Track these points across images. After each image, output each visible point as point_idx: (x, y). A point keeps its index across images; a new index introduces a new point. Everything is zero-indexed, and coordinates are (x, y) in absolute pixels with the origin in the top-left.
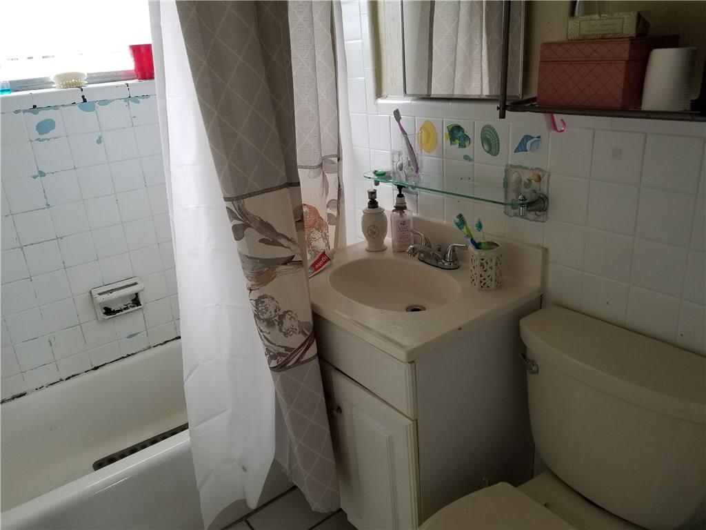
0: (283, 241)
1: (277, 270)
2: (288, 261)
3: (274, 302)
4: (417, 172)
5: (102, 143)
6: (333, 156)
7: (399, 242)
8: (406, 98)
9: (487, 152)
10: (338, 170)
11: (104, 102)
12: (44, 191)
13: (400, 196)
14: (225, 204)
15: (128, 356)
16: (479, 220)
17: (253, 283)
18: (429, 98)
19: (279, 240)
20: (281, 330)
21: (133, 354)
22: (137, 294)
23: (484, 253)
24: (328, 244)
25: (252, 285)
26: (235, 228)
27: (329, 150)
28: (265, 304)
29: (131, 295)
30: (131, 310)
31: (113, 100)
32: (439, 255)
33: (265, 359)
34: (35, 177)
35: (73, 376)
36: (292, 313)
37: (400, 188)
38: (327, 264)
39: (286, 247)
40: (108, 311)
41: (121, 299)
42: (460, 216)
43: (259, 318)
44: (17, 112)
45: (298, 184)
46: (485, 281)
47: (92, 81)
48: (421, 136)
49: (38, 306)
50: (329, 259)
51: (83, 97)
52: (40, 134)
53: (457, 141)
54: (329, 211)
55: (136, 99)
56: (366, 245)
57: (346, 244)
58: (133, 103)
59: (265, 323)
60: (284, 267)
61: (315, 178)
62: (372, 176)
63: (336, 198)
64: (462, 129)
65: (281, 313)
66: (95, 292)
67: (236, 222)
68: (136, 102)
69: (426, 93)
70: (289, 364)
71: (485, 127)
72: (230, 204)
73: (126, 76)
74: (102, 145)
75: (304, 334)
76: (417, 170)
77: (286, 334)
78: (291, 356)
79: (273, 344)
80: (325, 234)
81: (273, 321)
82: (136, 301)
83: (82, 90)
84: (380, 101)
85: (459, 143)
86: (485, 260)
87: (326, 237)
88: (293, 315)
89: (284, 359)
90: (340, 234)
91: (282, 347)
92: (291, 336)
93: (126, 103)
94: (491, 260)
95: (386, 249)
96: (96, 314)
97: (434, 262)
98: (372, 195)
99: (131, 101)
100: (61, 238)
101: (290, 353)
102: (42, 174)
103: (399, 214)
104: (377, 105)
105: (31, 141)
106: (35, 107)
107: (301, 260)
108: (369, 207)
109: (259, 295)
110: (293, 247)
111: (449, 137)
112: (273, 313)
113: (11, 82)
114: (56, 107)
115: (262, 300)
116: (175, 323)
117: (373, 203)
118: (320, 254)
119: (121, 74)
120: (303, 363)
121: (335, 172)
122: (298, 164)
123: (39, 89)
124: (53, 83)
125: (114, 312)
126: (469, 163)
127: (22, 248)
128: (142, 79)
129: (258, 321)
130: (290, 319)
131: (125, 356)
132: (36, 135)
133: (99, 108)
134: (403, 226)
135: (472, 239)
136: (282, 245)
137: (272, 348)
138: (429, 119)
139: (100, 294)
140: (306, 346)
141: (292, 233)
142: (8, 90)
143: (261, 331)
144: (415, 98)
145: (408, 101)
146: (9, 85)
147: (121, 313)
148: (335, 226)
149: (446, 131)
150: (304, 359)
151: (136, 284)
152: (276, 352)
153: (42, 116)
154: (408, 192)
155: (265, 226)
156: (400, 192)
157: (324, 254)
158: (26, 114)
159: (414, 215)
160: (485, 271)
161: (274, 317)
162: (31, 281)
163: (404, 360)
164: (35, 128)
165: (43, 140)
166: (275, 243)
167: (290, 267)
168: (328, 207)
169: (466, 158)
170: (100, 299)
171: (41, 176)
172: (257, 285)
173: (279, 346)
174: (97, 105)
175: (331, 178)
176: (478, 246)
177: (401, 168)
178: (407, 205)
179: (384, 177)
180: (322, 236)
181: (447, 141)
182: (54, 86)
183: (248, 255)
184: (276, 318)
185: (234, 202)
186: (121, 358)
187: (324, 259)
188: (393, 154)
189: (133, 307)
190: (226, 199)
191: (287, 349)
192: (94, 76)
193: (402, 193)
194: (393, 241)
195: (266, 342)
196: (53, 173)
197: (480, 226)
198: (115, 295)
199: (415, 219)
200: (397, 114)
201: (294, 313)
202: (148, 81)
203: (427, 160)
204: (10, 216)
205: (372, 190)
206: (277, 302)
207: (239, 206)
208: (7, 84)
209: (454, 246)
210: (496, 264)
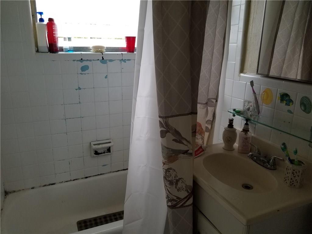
0: (184, 142)
1: (179, 156)
2: (186, 152)
3: (175, 172)
4: (258, 114)
5: (107, 78)
6: (213, 99)
7: (242, 148)
8: (257, 75)
9: (303, 111)
10: (215, 106)
11: (111, 61)
12: (79, 96)
13: (247, 124)
14: (159, 119)
15: (101, 174)
16: (296, 149)
17: (166, 161)
18: (267, 76)
19: (183, 141)
20: (176, 187)
21: (103, 174)
22: (110, 147)
23: (295, 167)
24: (203, 142)
25: (165, 162)
26: (162, 132)
27: (212, 95)
28: (170, 173)
29: (107, 147)
30: (106, 154)
31: (115, 60)
32: (266, 161)
33: (165, 200)
34: (76, 90)
35: (76, 179)
36: (183, 180)
37: (247, 120)
38: (202, 153)
39: (185, 145)
40: (96, 153)
41: (103, 148)
42: (284, 144)
43: (166, 179)
44: (74, 61)
45: (197, 113)
46: (293, 182)
47: (107, 50)
48: (264, 96)
49: (68, 146)
50: (203, 151)
51: (103, 57)
52: (82, 71)
53: (285, 102)
54: (207, 125)
55: (124, 61)
56: (223, 145)
57: (212, 143)
58: (123, 62)
59: (168, 182)
60: (183, 155)
61: (203, 109)
62: (232, 111)
63: (212, 119)
64: (289, 96)
65: (177, 178)
66: (92, 143)
67: (163, 129)
68: (124, 62)
69: (267, 74)
70: (177, 206)
71: (303, 97)
72: (161, 120)
73: (122, 49)
74: (107, 79)
75: (188, 192)
76: (259, 113)
77: (178, 190)
78: (179, 202)
79: (171, 194)
80: (203, 137)
81: (173, 182)
82: (109, 150)
83: (103, 54)
84: (242, 75)
85: (286, 103)
86: (296, 171)
87: (203, 139)
88: (184, 181)
89: (175, 203)
90: (210, 137)
91: (175, 196)
92: (181, 191)
93: (120, 62)
94: (299, 172)
95: (234, 150)
96: (91, 153)
97: (262, 164)
98: (231, 121)
99: (123, 61)
100: (83, 118)
101: (179, 200)
102: (80, 89)
103: (244, 133)
104: (240, 76)
105: (78, 74)
106: (82, 59)
107: (192, 152)
108: (228, 127)
109: (168, 167)
110: (189, 145)
111: (280, 99)
112: (174, 178)
113: (74, 47)
114: (90, 60)
115: (169, 170)
116: (124, 163)
117: (231, 125)
118: (199, 147)
119: (120, 49)
120: (185, 207)
121: (213, 107)
122: (198, 102)
123: (85, 51)
124: (91, 50)
125: (99, 154)
126: (290, 114)
127: (65, 120)
128: (129, 52)
129: (165, 180)
130: (182, 183)
131: (100, 174)
132: (80, 71)
133: (109, 63)
134: (245, 140)
135: (289, 158)
136: (183, 144)
137: (170, 196)
138: (270, 88)
139: (94, 145)
140: (187, 197)
141: (190, 138)
142: (72, 51)
143: (166, 186)
144: (262, 76)
145: (258, 77)
146: (73, 49)
147: (101, 155)
148: (209, 133)
149: (278, 95)
150: (185, 205)
151: (110, 142)
152: (172, 198)
153: (84, 63)
154: (251, 123)
155: (177, 133)
156: (247, 122)
157: (201, 147)
158: (78, 62)
159: (253, 135)
160: (294, 177)
161: (174, 180)
162: (67, 134)
163: (245, 225)
164: (80, 68)
165: (83, 74)
166: (180, 142)
167: (186, 156)
168: (206, 123)
169: (289, 111)
170: (94, 147)
171: (79, 89)
172: (168, 162)
173: (174, 195)
174: (108, 61)
175: (210, 109)
176: (292, 161)
177: (249, 109)
178: (250, 130)
179: (240, 113)
180: (201, 137)
181: (278, 100)
182: (91, 51)
183: (166, 146)
184: (175, 181)
185: (164, 119)
186: (97, 175)
187: (201, 150)
188: (245, 102)
189: (107, 152)
190: (160, 117)
191: (178, 198)
192: (109, 48)
193: (248, 123)
194: (239, 147)
195: (167, 192)
196: (84, 89)
197: (296, 152)
198: (100, 146)
199: (252, 137)
200: (252, 83)
201: (184, 179)
202: (131, 53)
203: (265, 108)
204: (63, 105)
205: (231, 119)
206: (176, 173)
207: (165, 121)
208: (72, 48)
209: (275, 158)
210: (302, 174)
